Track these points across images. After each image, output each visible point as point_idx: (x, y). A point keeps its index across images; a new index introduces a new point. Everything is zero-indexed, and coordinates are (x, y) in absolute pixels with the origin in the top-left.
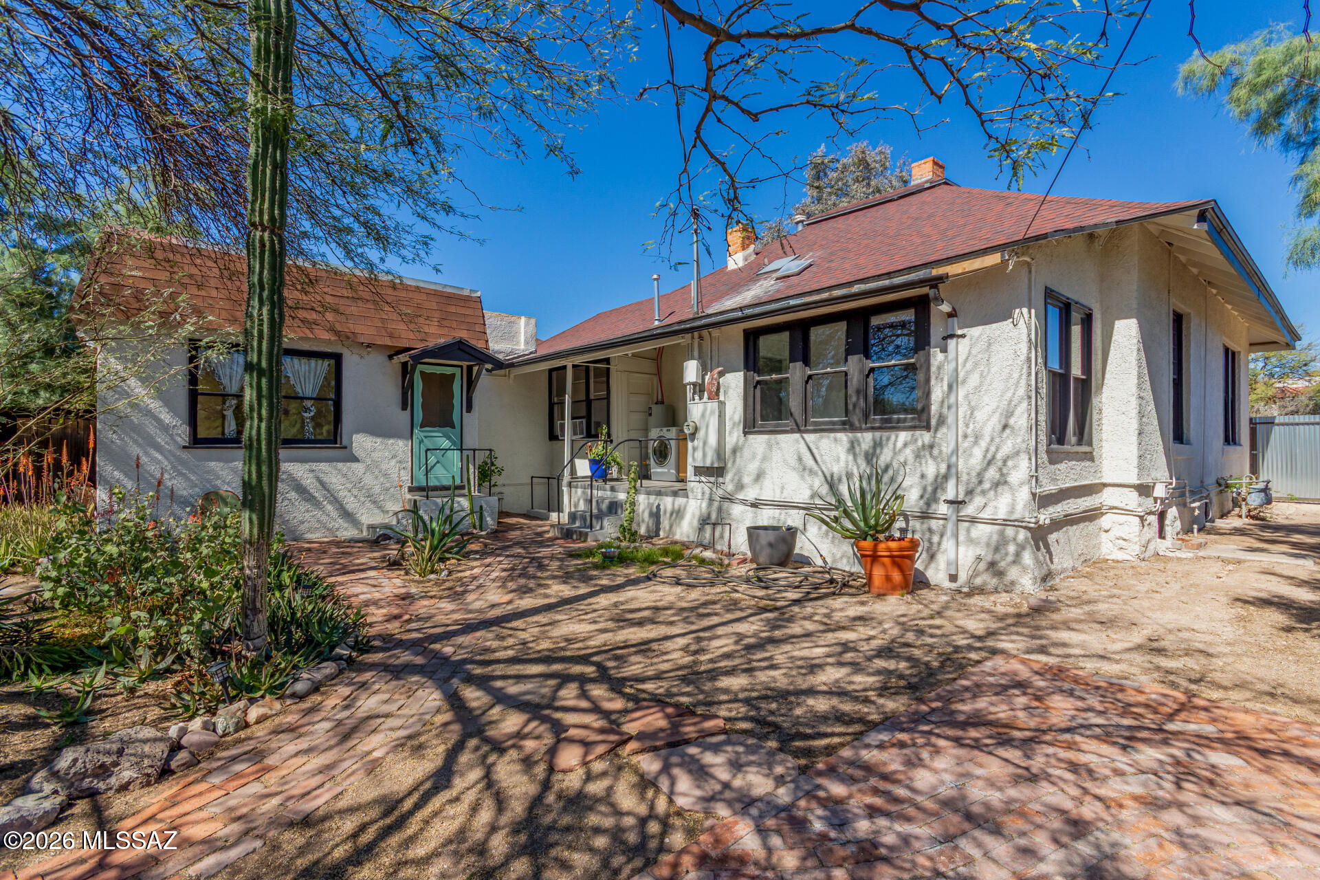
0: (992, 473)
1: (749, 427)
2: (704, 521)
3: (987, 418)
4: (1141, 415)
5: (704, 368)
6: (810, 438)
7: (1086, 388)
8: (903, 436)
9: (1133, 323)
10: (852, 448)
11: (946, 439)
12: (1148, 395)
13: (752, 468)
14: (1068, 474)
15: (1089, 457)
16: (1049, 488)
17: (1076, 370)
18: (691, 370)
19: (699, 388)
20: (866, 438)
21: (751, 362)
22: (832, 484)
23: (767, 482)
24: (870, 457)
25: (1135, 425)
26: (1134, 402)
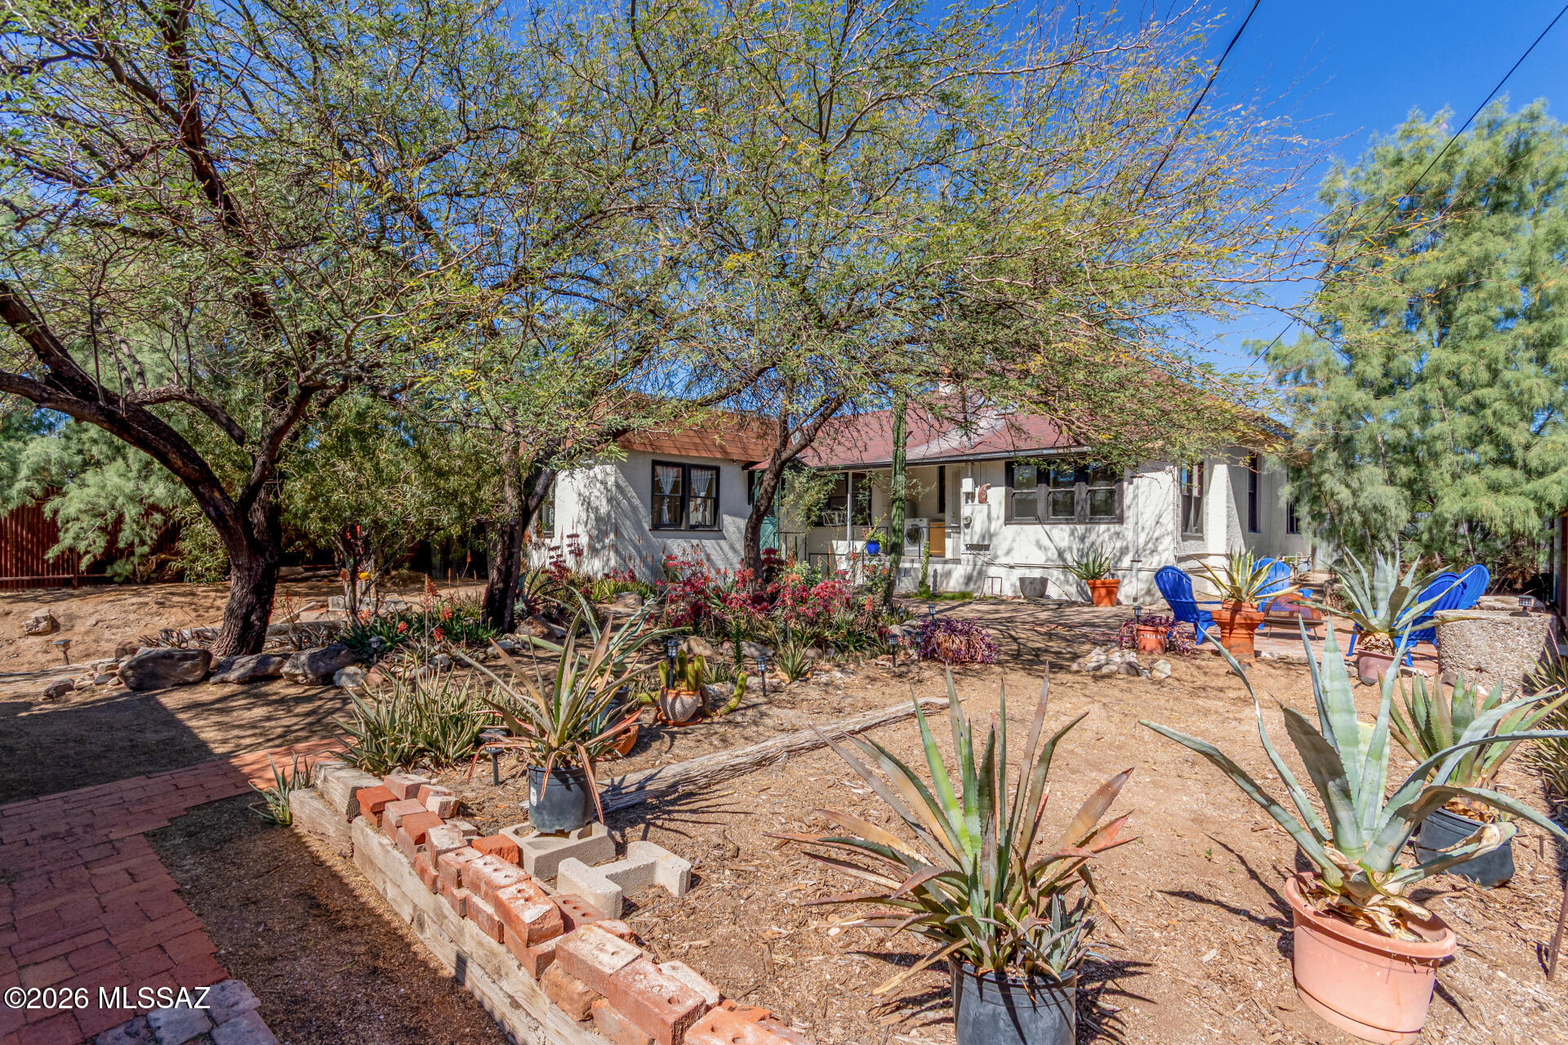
0: (1150, 545)
1: (1008, 520)
2: (969, 579)
3: (1148, 519)
4: (1229, 516)
5: (976, 484)
6: (1047, 527)
7: (1199, 501)
8: (1103, 527)
9: (1224, 467)
10: (1072, 533)
11: (1128, 529)
12: (1233, 505)
13: (1005, 546)
14: (1192, 547)
15: (1202, 539)
16: (1183, 554)
17: (1195, 493)
18: (967, 485)
19: (970, 496)
20: (1081, 528)
21: (1010, 481)
22: (1061, 554)
23: (1014, 553)
24: (1082, 539)
25: (1225, 522)
26: (1225, 510)
